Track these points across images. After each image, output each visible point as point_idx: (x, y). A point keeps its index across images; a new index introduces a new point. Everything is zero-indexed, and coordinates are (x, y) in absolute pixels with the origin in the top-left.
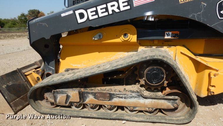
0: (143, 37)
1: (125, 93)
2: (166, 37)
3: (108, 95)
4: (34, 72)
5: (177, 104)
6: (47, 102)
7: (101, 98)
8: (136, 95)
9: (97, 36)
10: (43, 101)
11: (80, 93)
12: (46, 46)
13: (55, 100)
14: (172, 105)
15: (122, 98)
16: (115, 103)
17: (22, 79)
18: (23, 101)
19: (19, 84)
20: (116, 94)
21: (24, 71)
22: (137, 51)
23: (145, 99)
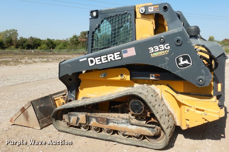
0: (135, 77)
1: (117, 119)
2: (151, 78)
3: (106, 120)
4: (61, 98)
5: (155, 132)
6: (64, 121)
7: (101, 122)
8: (125, 122)
9: (103, 74)
10: (62, 121)
11: (86, 116)
12: (70, 80)
13: (69, 121)
14: (152, 132)
15: (115, 123)
16: (110, 127)
17: (51, 103)
18: (49, 120)
19: (48, 107)
20: (112, 120)
21: (54, 97)
22: (133, 87)
23: (132, 126)
